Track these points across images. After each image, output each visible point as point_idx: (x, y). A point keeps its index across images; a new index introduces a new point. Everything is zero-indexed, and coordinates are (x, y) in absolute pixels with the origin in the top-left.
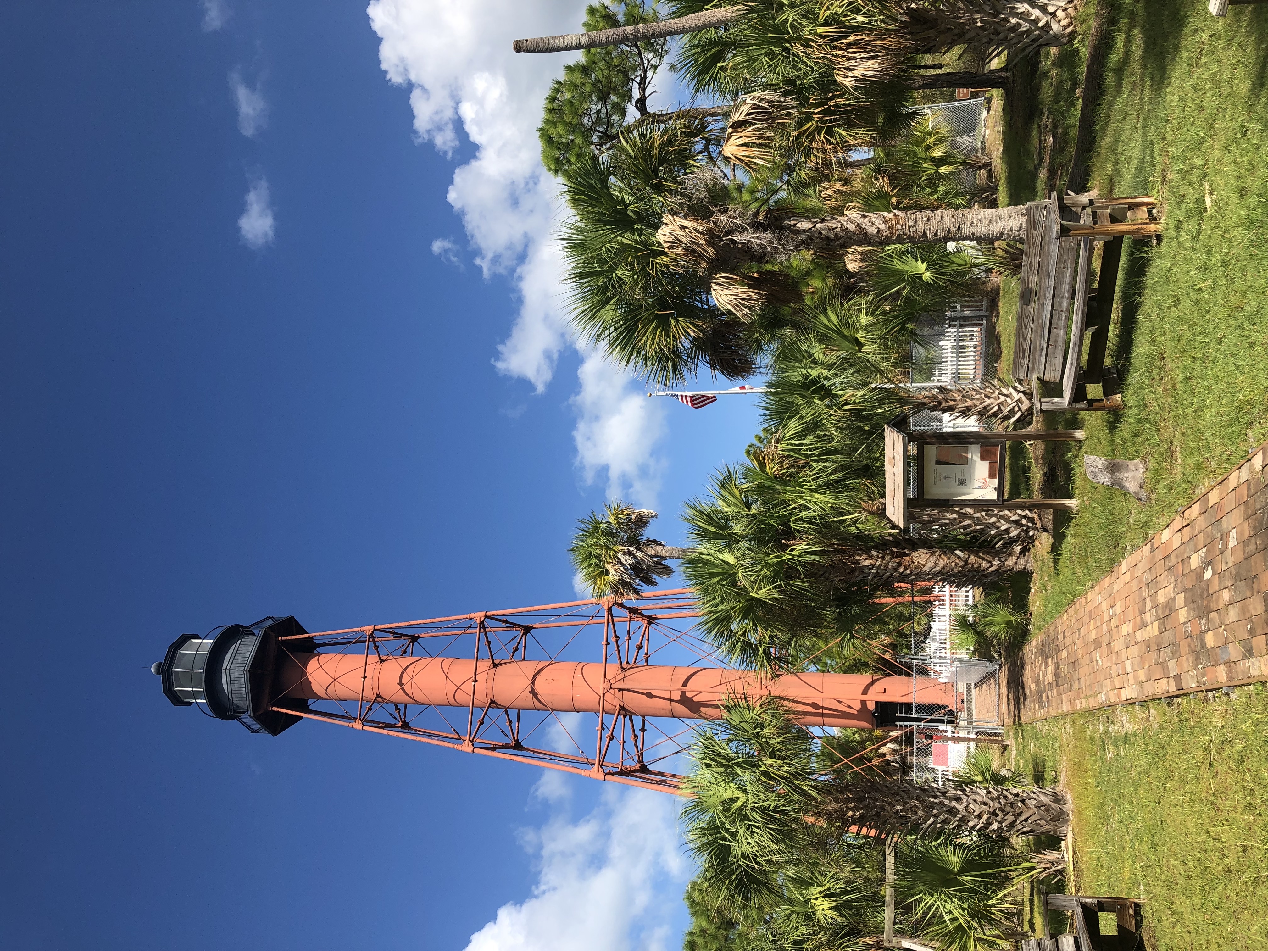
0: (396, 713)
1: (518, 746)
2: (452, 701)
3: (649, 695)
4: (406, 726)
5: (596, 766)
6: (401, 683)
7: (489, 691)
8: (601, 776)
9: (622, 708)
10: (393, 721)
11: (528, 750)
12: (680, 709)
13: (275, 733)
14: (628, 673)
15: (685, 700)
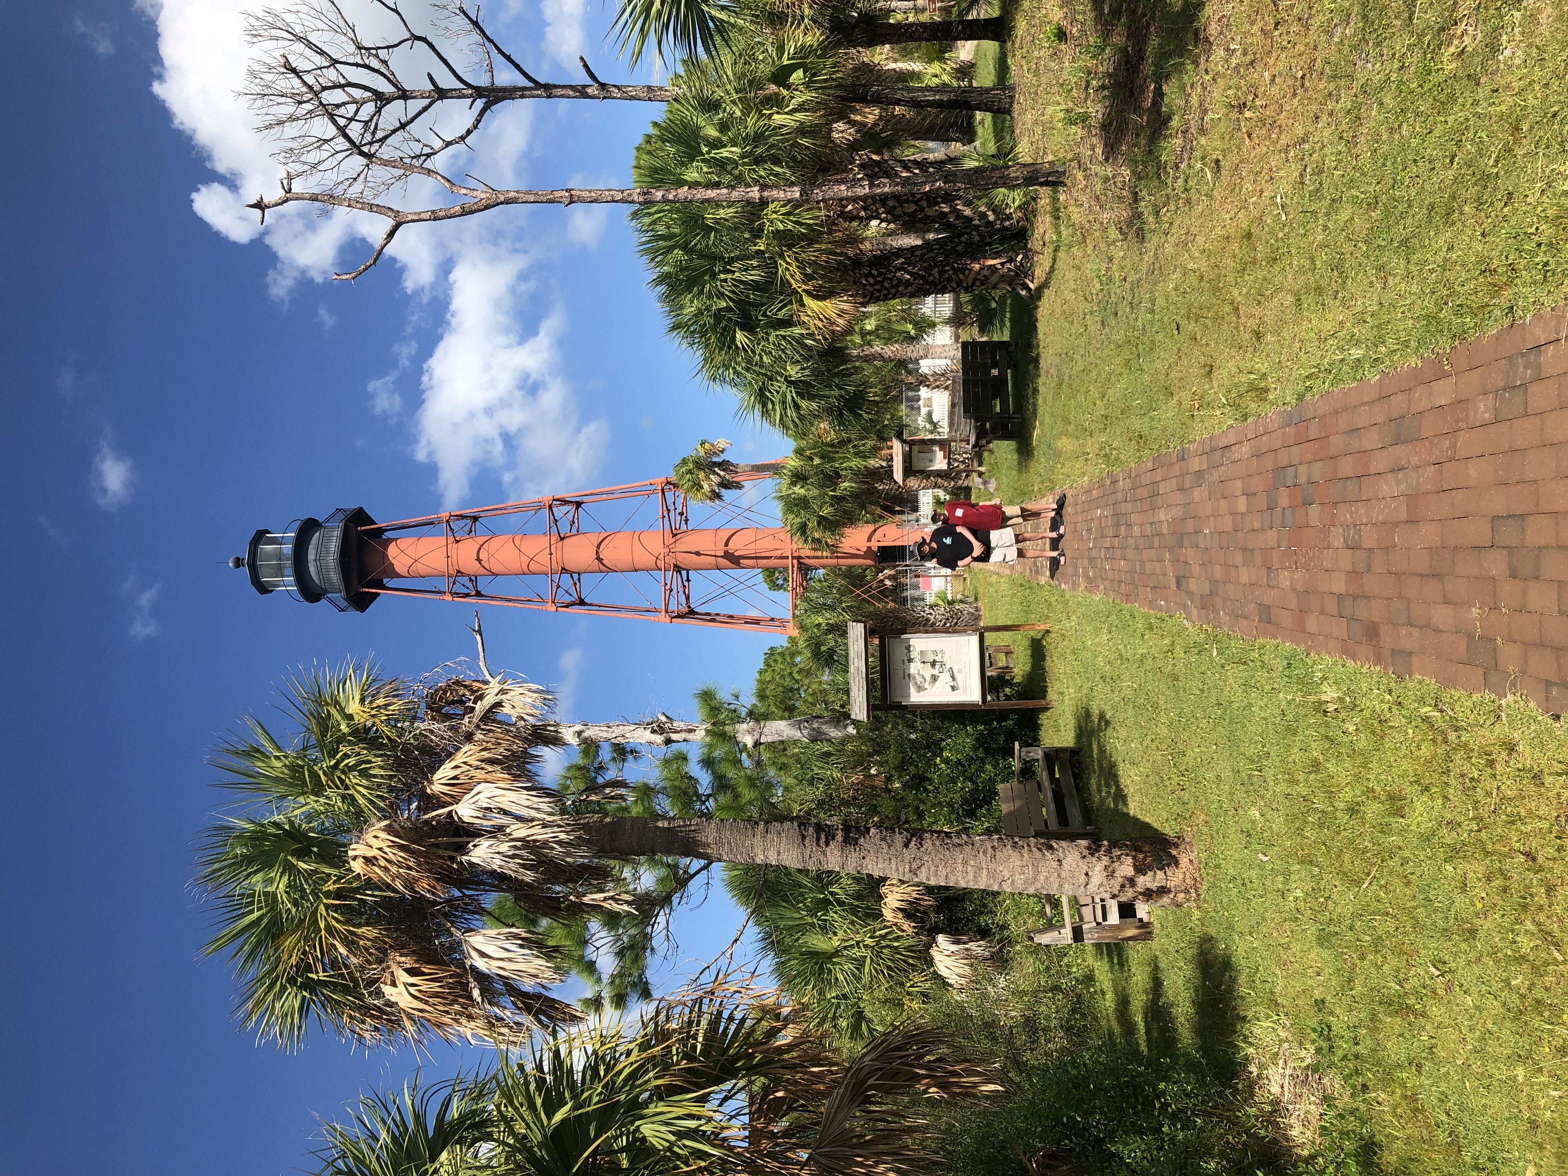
0: (470, 585)
1: (582, 602)
2: (526, 571)
3: (698, 554)
4: (478, 594)
5: (663, 613)
6: (479, 560)
7: (560, 560)
8: (669, 619)
9: (676, 566)
10: (467, 591)
11: (591, 605)
12: (724, 562)
13: (363, 611)
14: (678, 537)
15: (728, 556)
